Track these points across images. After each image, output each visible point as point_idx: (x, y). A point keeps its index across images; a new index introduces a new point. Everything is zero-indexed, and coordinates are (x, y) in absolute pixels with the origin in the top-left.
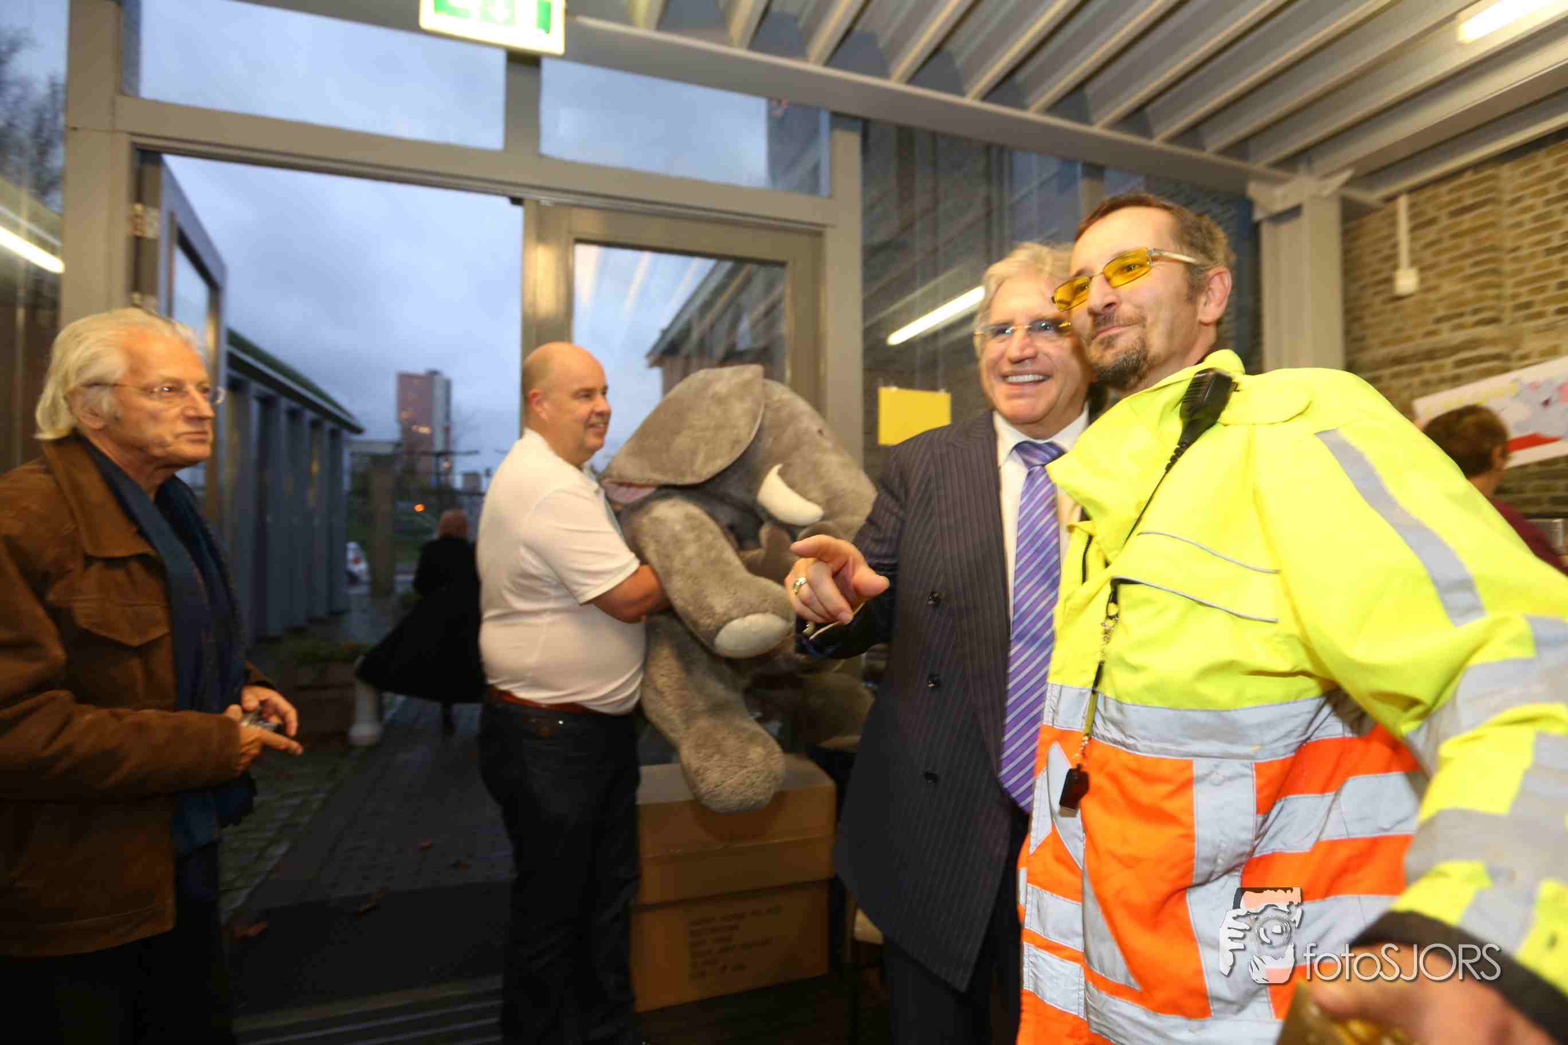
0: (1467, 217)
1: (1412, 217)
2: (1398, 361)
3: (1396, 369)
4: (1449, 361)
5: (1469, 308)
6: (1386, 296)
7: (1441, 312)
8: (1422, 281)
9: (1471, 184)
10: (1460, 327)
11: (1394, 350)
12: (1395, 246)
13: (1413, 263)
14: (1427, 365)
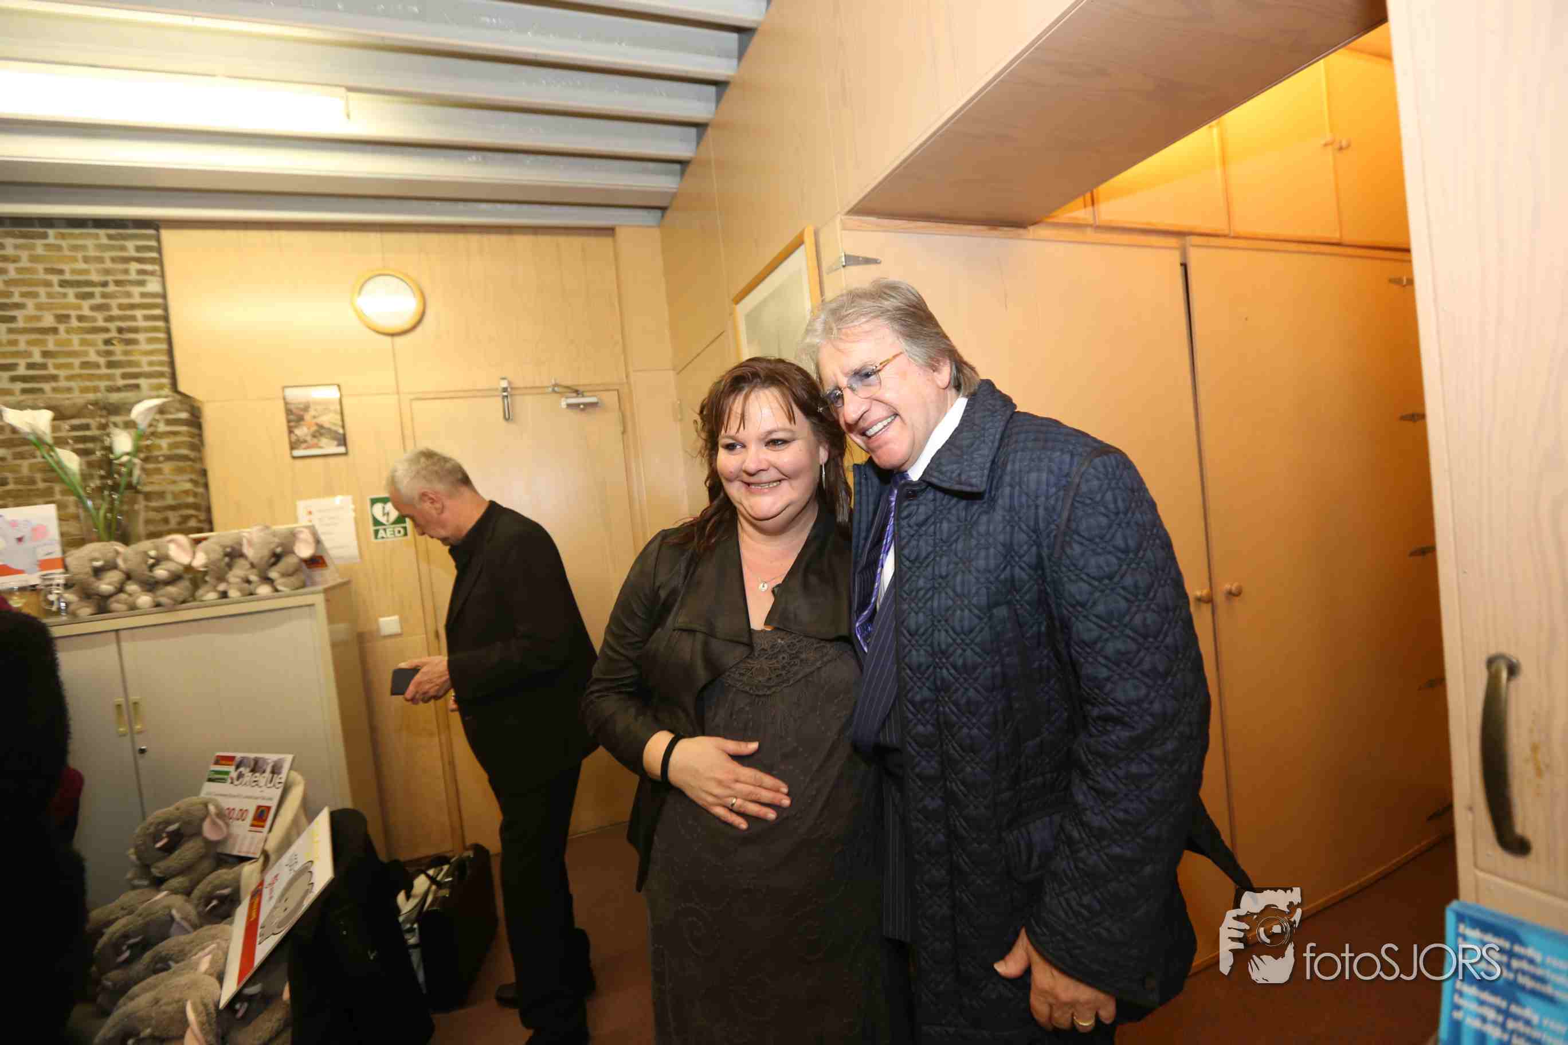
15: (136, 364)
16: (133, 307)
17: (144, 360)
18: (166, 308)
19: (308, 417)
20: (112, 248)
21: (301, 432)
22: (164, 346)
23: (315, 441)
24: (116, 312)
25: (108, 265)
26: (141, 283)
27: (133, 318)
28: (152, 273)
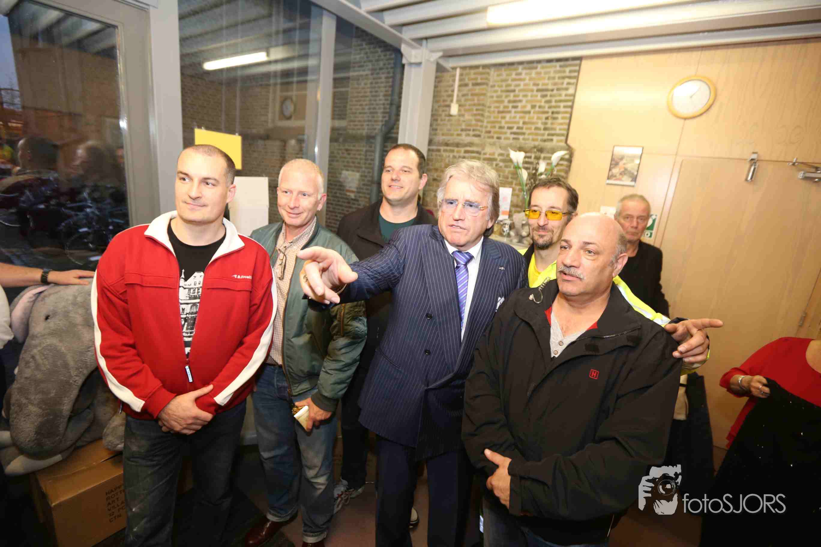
0: (477, 88)
1: (460, 80)
2: (447, 145)
3: (446, 148)
4: (463, 150)
5: (472, 129)
6: (447, 113)
7: (463, 127)
8: (459, 110)
9: (481, 74)
10: (468, 135)
11: (446, 138)
12: (453, 91)
13: (458, 101)
14: (456, 149)
15: (554, 129)
16: (561, 101)
17: (558, 127)
18: (573, 102)
19: (621, 164)
20: (560, 72)
21: (615, 171)
22: (567, 121)
23: (621, 176)
24: (553, 104)
25: (557, 80)
26: (567, 89)
27: (559, 107)
28: (573, 84)
